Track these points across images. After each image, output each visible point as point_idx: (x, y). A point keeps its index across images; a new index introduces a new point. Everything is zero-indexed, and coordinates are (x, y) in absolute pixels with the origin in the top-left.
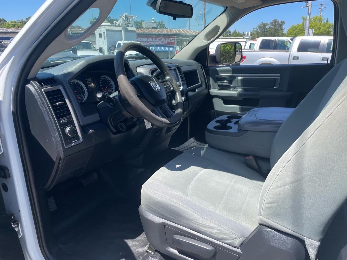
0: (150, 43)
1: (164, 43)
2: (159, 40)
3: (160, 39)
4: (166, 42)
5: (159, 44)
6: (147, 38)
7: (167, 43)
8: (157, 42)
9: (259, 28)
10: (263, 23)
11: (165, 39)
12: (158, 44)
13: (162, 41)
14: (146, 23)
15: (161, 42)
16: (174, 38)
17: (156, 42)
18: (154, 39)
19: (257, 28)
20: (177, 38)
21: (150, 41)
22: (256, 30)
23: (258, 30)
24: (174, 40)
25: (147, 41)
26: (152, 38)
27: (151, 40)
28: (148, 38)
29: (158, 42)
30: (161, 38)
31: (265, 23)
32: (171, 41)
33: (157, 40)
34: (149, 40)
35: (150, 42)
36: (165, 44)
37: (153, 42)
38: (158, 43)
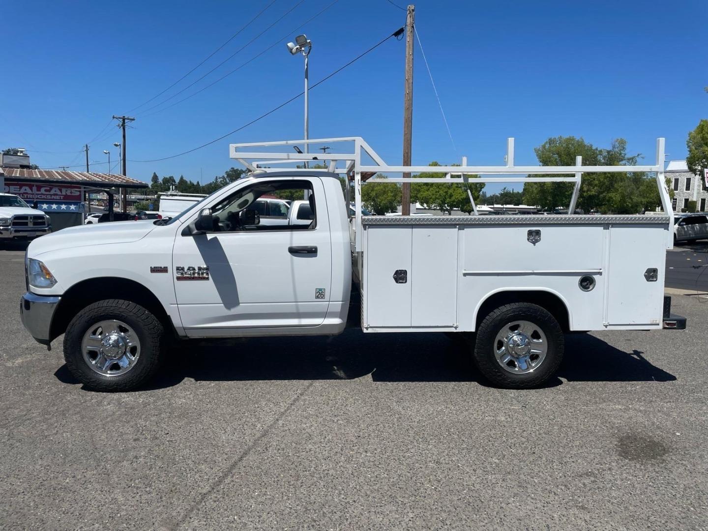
0: (26, 197)
1: (58, 197)
2: (46, 191)
3: (48, 188)
4: (62, 195)
5: (46, 199)
6: (18, 187)
7: (63, 198)
8: (42, 194)
9: (227, 177)
10: (235, 169)
11: (61, 191)
12: (44, 199)
13: (52, 192)
14: (4, 156)
15: (51, 195)
16: (80, 188)
17: (40, 194)
18: (34, 188)
19: (223, 177)
20: (85, 188)
21: (25, 191)
22: (223, 181)
23: (226, 180)
24: (80, 191)
25: (19, 192)
26: (31, 187)
27: (29, 191)
28: (21, 186)
29: (44, 195)
30: (51, 189)
31: (237, 170)
32: (73, 194)
33: (43, 190)
34: (22, 191)
35: (26, 195)
36: (61, 199)
37: (34, 194)
38: (43, 197)
